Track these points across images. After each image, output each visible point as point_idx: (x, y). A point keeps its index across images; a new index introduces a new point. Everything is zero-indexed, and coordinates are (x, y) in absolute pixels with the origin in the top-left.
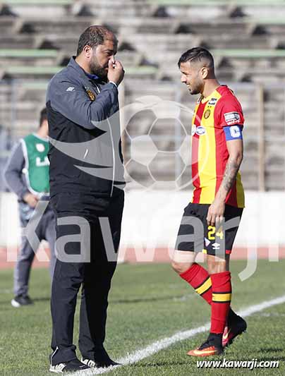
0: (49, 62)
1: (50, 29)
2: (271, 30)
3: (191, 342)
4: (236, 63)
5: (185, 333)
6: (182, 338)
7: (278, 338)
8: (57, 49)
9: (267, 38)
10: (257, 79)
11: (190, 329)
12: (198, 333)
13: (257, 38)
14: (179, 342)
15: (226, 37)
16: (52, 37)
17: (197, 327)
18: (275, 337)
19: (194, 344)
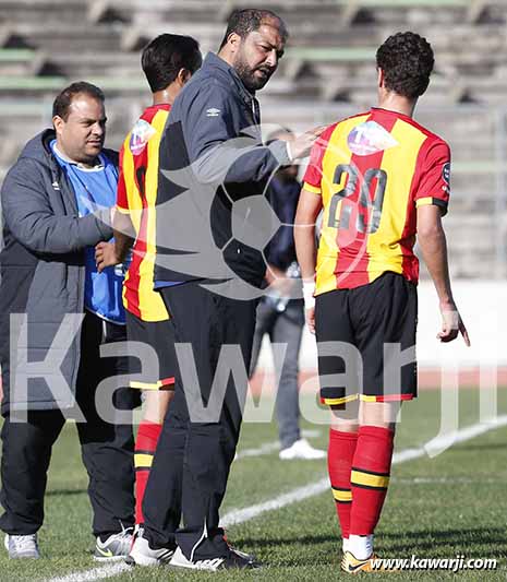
0: (19, 70)
1: (22, 14)
2: (381, 16)
3: (255, 526)
4: (325, 71)
5: (244, 511)
6: (238, 520)
7: (395, 519)
8: (33, 48)
9: (375, 29)
10: (359, 97)
11: (252, 504)
12: (265, 511)
13: (360, 29)
14: (235, 525)
15: (309, 28)
16: (24, 29)
17: (264, 502)
18: (391, 517)
19: (259, 529)
